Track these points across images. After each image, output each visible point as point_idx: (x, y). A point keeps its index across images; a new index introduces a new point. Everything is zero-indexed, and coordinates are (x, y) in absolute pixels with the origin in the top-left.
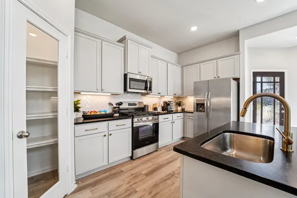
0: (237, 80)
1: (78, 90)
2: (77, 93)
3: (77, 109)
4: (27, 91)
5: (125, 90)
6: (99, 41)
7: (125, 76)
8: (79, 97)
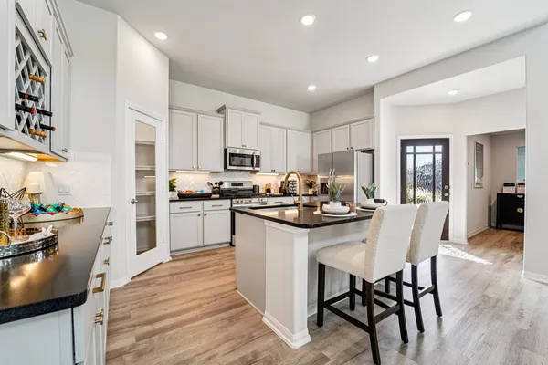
0: (371, 151)
1: (173, 168)
2: (172, 172)
3: (172, 188)
4: (136, 171)
5: (225, 167)
6: (194, 115)
7: (225, 150)
8: (174, 176)
